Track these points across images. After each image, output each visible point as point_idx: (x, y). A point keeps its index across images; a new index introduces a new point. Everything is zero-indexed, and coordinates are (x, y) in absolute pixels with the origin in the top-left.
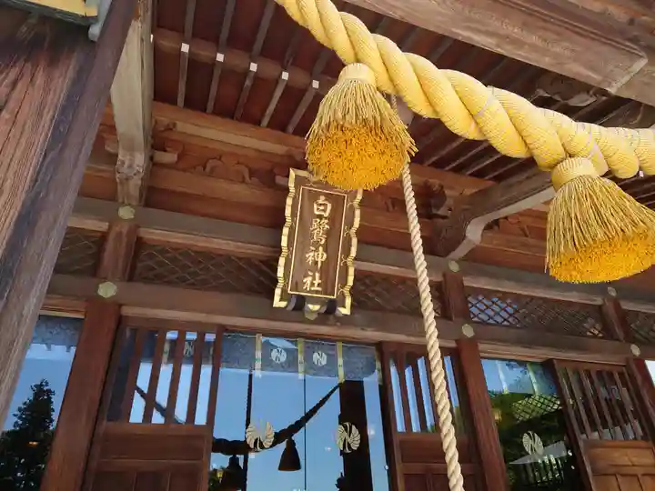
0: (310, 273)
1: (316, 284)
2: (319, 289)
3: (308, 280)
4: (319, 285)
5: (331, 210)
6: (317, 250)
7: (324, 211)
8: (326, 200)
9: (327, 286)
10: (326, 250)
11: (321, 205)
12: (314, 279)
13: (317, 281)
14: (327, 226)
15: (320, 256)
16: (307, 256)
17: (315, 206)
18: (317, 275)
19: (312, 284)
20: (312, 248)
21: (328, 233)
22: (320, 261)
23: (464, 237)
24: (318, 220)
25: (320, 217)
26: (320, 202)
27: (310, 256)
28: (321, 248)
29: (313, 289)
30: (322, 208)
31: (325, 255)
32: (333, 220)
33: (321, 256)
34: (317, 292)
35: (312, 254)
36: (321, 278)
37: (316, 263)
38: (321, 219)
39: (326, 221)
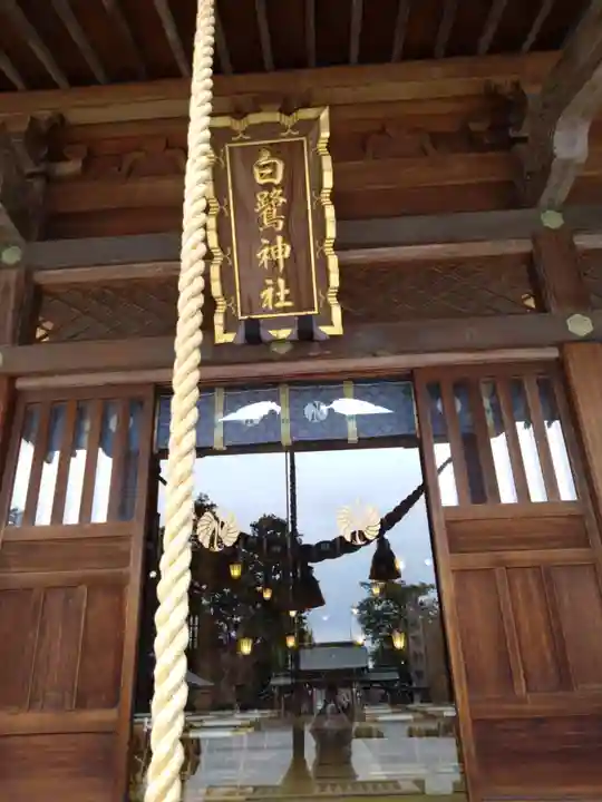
0: (269, 282)
1: (282, 298)
2: (289, 304)
3: (268, 294)
4: (287, 298)
5: (284, 171)
6: (273, 242)
7: (272, 175)
8: (273, 156)
9: (300, 296)
10: (287, 239)
11: (264, 166)
12: (277, 289)
13: (283, 292)
14: (282, 200)
15: (280, 250)
16: (259, 255)
17: (257, 171)
18: (281, 282)
19: (276, 299)
20: (265, 241)
21: (286, 211)
22: (280, 257)
23: (553, 156)
24: (266, 193)
25: (269, 187)
26: (263, 162)
27: (263, 256)
28: (279, 239)
29: (278, 305)
30: (269, 171)
31: (288, 248)
32: (291, 186)
33: (283, 251)
34: (285, 309)
35: (266, 250)
36: (287, 287)
37: (276, 263)
38: (270, 191)
39: (280, 191)
